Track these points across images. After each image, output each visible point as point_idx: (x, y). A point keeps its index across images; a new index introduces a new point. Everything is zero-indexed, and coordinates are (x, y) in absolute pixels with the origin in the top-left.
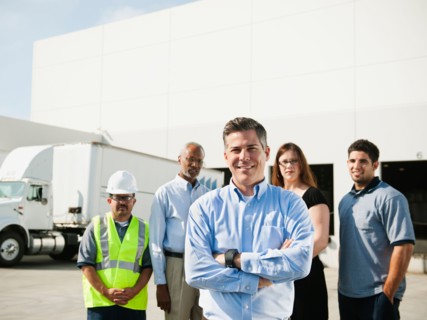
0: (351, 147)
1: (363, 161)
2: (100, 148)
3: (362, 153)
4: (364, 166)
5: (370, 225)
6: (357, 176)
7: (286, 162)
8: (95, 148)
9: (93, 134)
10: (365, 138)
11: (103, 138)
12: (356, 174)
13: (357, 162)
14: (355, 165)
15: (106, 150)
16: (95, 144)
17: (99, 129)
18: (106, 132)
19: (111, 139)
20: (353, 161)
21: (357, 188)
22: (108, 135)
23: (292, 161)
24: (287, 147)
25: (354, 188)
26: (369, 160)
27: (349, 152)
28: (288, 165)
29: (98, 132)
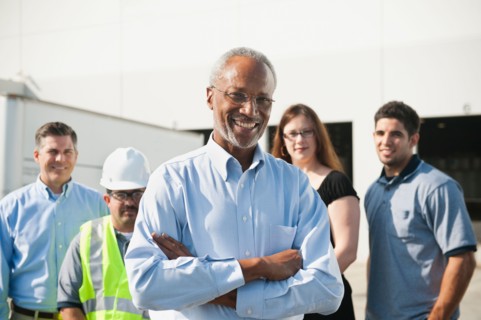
0: (379, 112)
1: (394, 134)
2: (20, 104)
3: (394, 121)
4: (397, 140)
5: (410, 231)
6: (387, 156)
7: (294, 133)
8: (13, 102)
9: (10, 81)
10: (399, 99)
11: (25, 88)
12: (385, 152)
13: (386, 135)
14: (384, 139)
15: (30, 106)
16: (12, 97)
17: (20, 74)
18: (29, 78)
19: (38, 88)
20: (381, 133)
21: (388, 174)
22: (33, 83)
23: (304, 133)
24: (295, 110)
25: (383, 173)
26: (405, 133)
27: (377, 119)
28: (299, 138)
29: (17, 79)
